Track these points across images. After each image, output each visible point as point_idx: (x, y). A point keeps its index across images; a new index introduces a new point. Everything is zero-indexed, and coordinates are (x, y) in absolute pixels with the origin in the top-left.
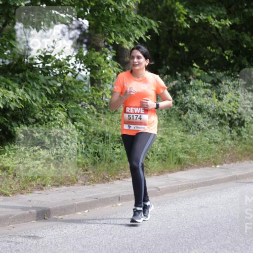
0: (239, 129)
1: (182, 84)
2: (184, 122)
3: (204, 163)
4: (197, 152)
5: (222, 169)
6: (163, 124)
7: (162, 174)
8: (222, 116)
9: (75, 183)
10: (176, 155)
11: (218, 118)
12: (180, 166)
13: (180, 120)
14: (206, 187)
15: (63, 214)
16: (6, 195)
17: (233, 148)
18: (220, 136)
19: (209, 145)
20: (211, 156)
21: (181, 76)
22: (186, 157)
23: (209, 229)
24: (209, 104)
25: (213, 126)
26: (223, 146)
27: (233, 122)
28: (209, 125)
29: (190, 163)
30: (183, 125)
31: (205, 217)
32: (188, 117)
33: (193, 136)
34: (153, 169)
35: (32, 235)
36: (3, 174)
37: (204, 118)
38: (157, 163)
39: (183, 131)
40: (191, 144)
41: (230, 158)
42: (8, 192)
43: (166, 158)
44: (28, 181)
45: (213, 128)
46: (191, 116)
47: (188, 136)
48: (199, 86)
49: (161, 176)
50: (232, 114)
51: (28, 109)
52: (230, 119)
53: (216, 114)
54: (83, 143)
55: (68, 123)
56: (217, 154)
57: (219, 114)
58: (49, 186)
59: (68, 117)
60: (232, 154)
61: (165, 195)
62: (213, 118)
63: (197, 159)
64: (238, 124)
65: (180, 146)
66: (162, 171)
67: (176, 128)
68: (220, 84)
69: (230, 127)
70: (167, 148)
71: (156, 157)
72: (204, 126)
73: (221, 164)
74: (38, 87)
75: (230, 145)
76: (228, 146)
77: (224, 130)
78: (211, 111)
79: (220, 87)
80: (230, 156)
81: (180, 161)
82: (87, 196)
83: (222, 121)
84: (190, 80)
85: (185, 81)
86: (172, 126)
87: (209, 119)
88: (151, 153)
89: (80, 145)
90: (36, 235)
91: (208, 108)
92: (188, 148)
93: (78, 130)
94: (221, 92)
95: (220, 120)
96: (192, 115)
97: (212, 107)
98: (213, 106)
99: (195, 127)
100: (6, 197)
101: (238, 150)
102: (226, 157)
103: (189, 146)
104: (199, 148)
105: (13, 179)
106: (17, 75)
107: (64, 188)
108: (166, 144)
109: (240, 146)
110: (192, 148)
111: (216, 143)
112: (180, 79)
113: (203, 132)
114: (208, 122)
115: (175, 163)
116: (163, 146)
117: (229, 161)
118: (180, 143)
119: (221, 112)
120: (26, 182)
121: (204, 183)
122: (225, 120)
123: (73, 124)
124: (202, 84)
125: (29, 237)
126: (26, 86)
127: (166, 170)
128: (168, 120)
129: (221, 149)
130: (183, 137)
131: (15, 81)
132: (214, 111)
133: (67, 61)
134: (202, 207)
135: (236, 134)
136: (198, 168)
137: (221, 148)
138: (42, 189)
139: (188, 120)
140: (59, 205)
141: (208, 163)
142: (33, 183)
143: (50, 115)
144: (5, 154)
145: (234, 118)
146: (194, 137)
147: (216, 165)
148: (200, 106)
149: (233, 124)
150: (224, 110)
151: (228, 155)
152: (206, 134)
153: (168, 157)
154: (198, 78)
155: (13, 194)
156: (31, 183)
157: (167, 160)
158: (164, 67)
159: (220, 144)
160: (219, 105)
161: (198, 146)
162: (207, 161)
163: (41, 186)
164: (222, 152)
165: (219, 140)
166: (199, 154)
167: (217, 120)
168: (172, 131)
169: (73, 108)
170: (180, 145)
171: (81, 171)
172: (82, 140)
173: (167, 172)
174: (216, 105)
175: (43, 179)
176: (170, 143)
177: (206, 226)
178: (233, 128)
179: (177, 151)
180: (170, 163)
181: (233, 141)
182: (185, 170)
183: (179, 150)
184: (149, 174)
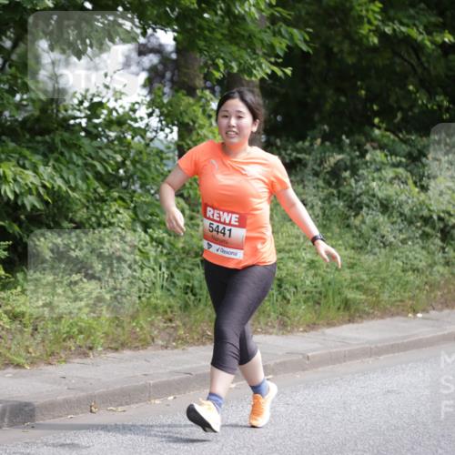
1: (352, 160)
2: (355, 231)
3: (393, 309)
4: (380, 288)
5: (426, 321)
7: (313, 329)
8: (427, 220)
9: (148, 344)
10: (339, 294)
11: (419, 224)
12: (347, 313)
13: (348, 226)
14: (396, 354)
15: (127, 404)
16: (18, 366)
17: (447, 281)
18: (423, 258)
19: (402, 274)
20: (407, 295)
21: (351, 144)
22: (358, 297)
23: (402, 434)
24: (403, 198)
25: (410, 238)
26: (430, 277)
27: (449, 232)
28: (402, 237)
29: (367, 309)
30: (354, 236)
31: (396, 412)
32: (363, 222)
33: (372, 257)
34: (296, 319)
35: (68, 442)
36: (13, 326)
37: (393, 223)
38: (303, 307)
39: (353, 248)
40: (368, 272)
41: (442, 300)
42: (22, 361)
43: (320, 299)
44: (61, 340)
45: (410, 243)
46: (368, 220)
47: (362, 258)
48: (383, 163)
49: (312, 334)
50: (446, 215)
51: (60, 203)
52: (441, 225)
53: (415, 216)
54: (164, 269)
55: (135, 231)
56: (417, 291)
57: (422, 217)
58: (100, 349)
59: (135, 219)
60: (446, 291)
61: (320, 369)
62: (411, 223)
63: (379, 302)
65: (348, 277)
66: (314, 324)
67: (340, 242)
68: (424, 160)
69: (443, 240)
70: (323, 280)
71: (301, 296)
72: (393, 239)
73: (424, 311)
74: (80, 162)
75: (442, 275)
77: (432, 246)
78: (406, 210)
79: (424, 166)
80: (442, 296)
81: (347, 304)
82: (171, 368)
83: (427, 229)
84: (366, 151)
85: (357, 153)
87: (402, 226)
88: (293, 290)
89: (159, 272)
90: (76, 442)
91: (400, 205)
92: (362, 280)
93: (154, 244)
94: (426, 174)
95: (423, 228)
96: (370, 217)
97: (408, 203)
98: (410, 201)
99: (376, 240)
100: (18, 370)
102: (435, 297)
103: (364, 277)
104: (383, 280)
105: (32, 335)
106: (39, 138)
107: (127, 353)
108: (320, 272)
110: (371, 280)
111: (415, 270)
112: (348, 150)
113: (391, 250)
114: (400, 231)
115: (339, 308)
116: (316, 275)
117: (440, 306)
118: (347, 271)
119: (425, 213)
120: (56, 341)
121: (392, 346)
122: (434, 228)
123: (146, 232)
124: (389, 158)
125: (63, 445)
126: (57, 160)
127: (321, 322)
128: (325, 225)
129: (426, 283)
130: (354, 258)
131: (35, 151)
132: (411, 210)
133: (131, 113)
134: (388, 391)
136: (382, 318)
137: (425, 280)
138: (86, 355)
139: (363, 226)
140: (118, 387)
141: (401, 308)
142: (70, 343)
143: (102, 215)
144: (16, 288)
145: (450, 224)
146: (374, 260)
147: (415, 312)
148: (386, 200)
149: (449, 237)
150: (432, 208)
151: (439, 293)
152: (397, 253)
153: (325, 297)
154: (382, 148)
155: (32, 363)
156: (65, 344)
157: (323, 302)
158: (319, 126)
159: (423, 272)
160: (421, 199)
161: (382, 276)
162: (398, 306)
163: (84, 349)
164: (427, 287)
165: (422, 265)
166: (384, 292)
167: (417, 227)
169: (145, 202)
170: (347, 274)
171: (160, 321)
172: (163, 263)
173: (323, 325)
174: (415, 200)
175: (89, 337)
176: (329, 270)
177: (397, 428)
178: (448, 244)
179: (342, 286)
180: (329, 308)
181: (447, 267)
182: (357, 322)
183: (346, 284)
184: (289, 328)
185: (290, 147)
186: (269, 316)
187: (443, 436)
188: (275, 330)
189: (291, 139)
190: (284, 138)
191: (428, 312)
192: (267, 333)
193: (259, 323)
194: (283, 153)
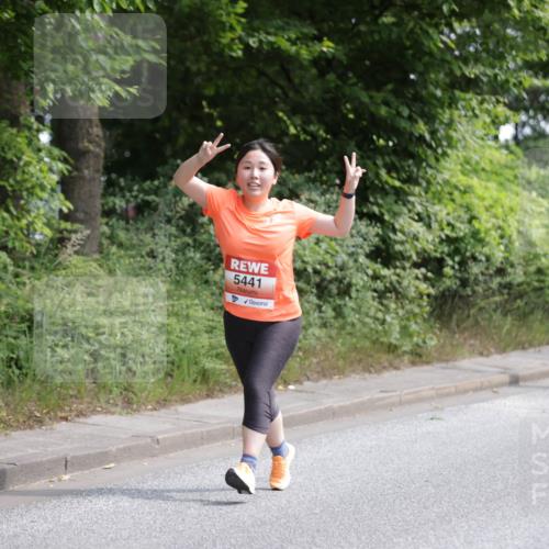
0: (338, 302)
2: (214, 288)
5: (299, 394)
6: (168, 291)
7: (164, 406)
8: (300, 274)
10: (196, 363)
12: (204, 388)
13: (207, 282)
17: (325, 346)
22: (217, 366)
23: (270, 530)
26: (304, 342)
27: (326, 288)
29: (228, 380)
30: (213, 294)
34: (144, 395)
39: (213, 309)
41: (319, 369)
43: (173, 370)
49: (163, 412)
50: (324, 268)
52: (317, 279)
60: (322, 358)
61: (172, 455)
64: (335, 291)
65: (206, 343)
66: (165, 400)
67: (196, 301)
69: (319, 297)
70: (176, 347)
73: (298, 382)
75: (318, 339)
76: (313, 342)
77: (306, 304)
80: (318, 363)
81: (204, 376)
83: (301, 284)
86: (186, 297)
101: (336, 351)
102: (310, 365)
108: (173, 337)
109: (340, 341)
115: (195, 381)
116: (167, 341)
117: (316, 376)
118: (206, 335)
119: (298, 265)
122: (308, 282)
127: (174, 398)
128: (178, 282)
130: (213, 320)
135: (333, 314)
145: (328, 278)
147: (286, 383)
149: (326, 292)
150: (305, 259)
151: (315, 360)
153: (178, 367)
157: (176, 373)
164: (301, 354)
168: (188, 307)
170: (205, 340)
176: (183, 335)
177: (264, 523)
178: (326, 301)
179: (199, 354)
180: (183, 380)
181: (324, 330)
182: (217, 397)
183: (203, 351)
184: (135, 406)
185: (136, 188)
186: (111, 392)
187: (318, 531)
188: (118, 409)
189: (137, 178)
190: (129, 177)
191: (301, 383)
192: (108, 412)
193: (99, 401)
194: (128, 194)
